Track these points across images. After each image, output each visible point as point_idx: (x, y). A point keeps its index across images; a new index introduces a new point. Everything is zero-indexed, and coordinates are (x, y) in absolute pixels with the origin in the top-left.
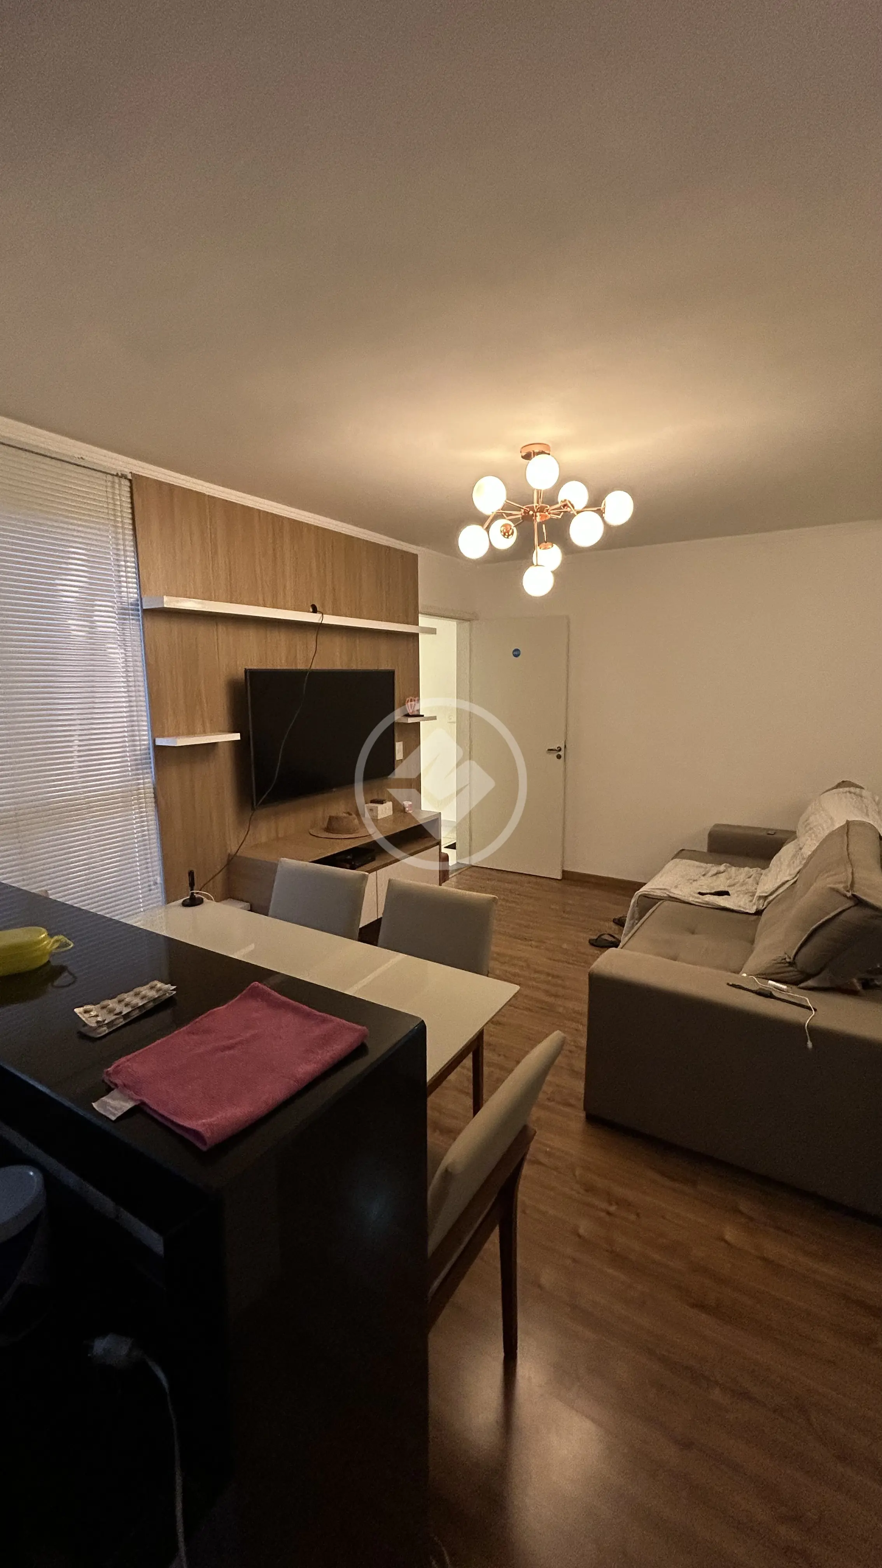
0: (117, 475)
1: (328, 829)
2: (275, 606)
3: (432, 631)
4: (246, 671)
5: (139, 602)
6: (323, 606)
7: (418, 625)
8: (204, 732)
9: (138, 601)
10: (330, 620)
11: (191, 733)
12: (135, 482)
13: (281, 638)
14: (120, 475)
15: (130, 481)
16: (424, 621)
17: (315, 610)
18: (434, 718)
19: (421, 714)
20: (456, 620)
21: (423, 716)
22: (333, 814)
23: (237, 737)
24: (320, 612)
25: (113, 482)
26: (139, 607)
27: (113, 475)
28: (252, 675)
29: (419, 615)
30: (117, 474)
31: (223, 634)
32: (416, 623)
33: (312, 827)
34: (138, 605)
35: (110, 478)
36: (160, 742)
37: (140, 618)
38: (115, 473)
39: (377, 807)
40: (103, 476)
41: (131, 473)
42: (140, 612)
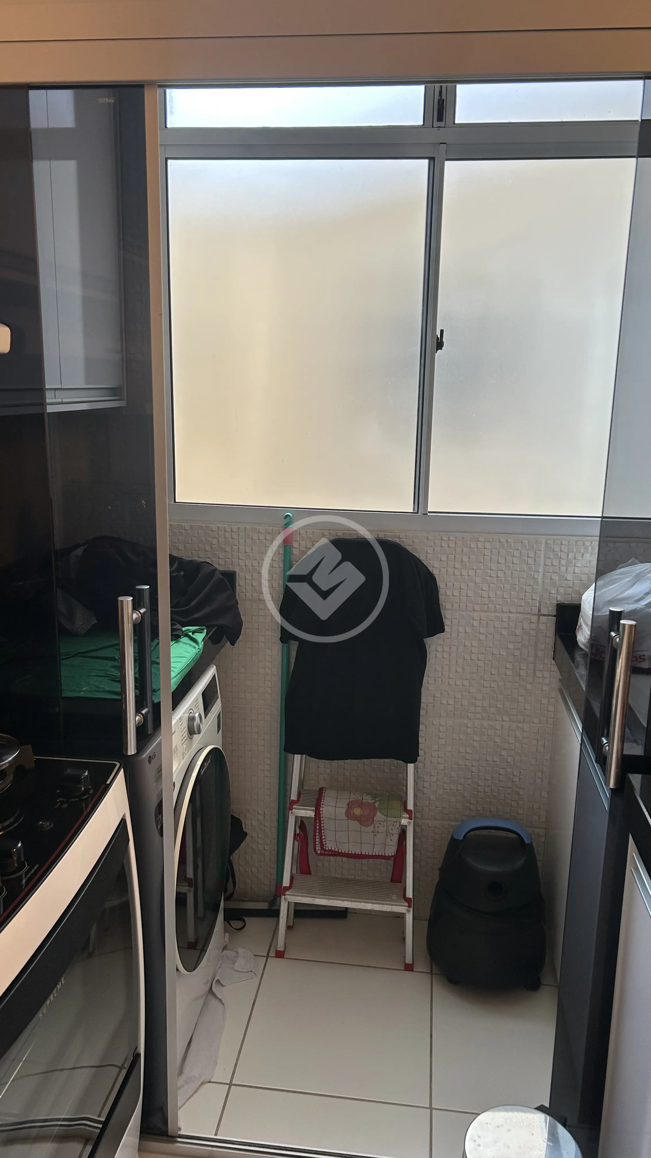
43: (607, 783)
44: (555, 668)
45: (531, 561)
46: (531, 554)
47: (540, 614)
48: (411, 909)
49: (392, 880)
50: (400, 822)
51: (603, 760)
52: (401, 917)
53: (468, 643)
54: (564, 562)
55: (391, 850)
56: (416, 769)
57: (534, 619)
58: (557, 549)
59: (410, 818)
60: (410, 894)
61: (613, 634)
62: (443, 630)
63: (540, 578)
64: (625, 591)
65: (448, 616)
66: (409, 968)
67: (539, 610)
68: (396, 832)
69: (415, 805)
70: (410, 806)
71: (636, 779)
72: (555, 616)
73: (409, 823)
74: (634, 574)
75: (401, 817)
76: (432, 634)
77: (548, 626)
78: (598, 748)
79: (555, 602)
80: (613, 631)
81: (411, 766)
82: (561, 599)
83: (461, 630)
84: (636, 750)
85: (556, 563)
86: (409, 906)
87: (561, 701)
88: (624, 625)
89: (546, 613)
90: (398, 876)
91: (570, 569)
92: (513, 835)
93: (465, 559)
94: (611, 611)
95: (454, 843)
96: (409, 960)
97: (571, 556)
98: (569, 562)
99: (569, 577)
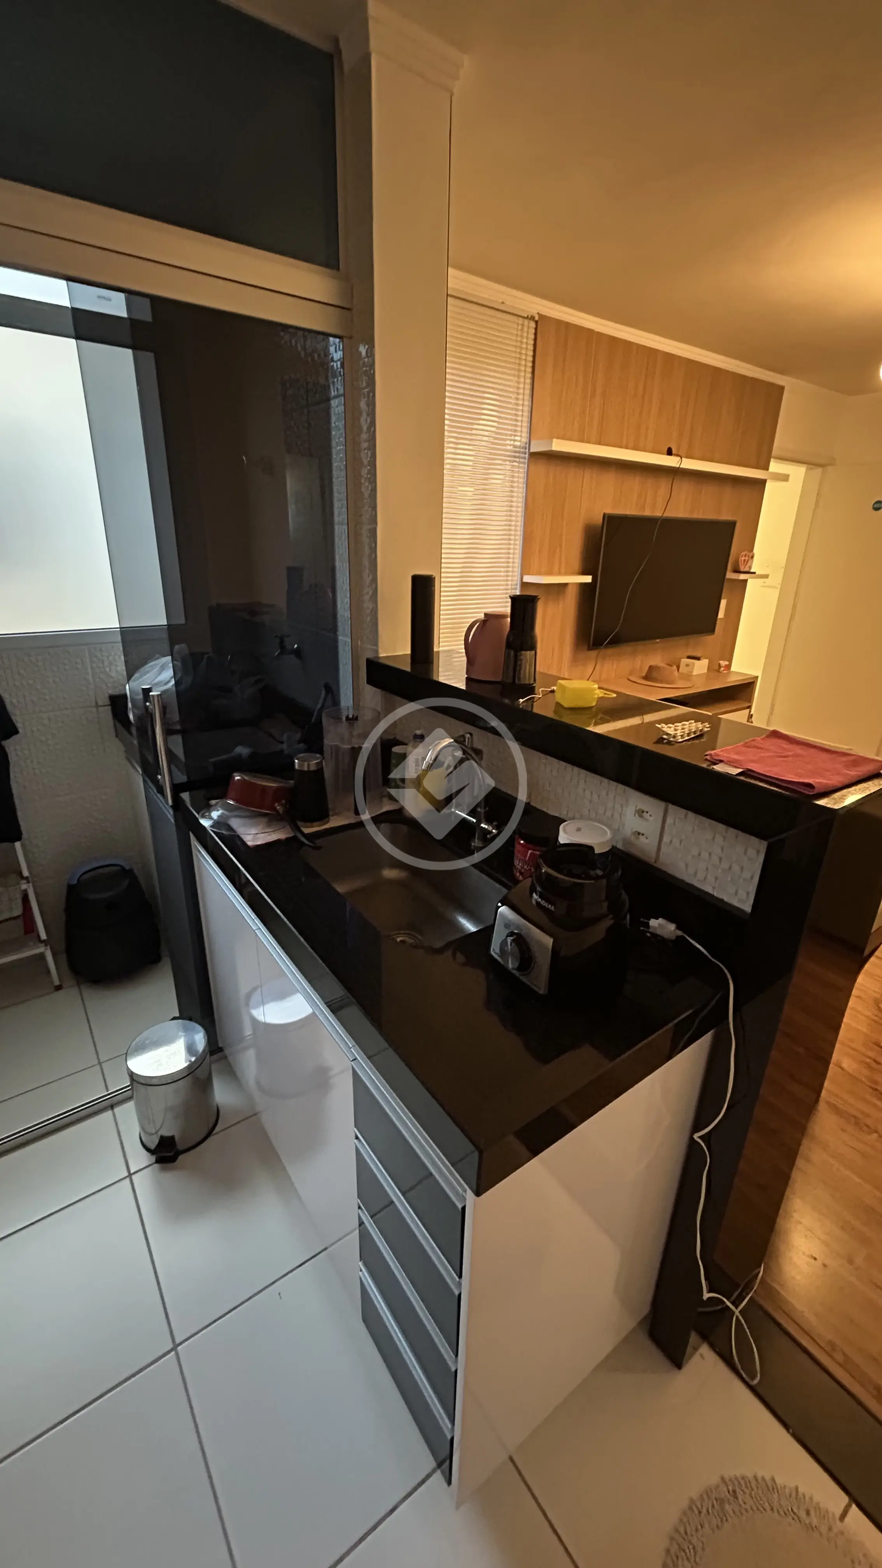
0: (527, 318)
1: (646, 678)
2: (635, 448)
3: (785, 478)
4: (604, 515)
5: (527, 446)
6: (678, 449)
7: (768, 469)
8: (560, 574)
9: (526, 444)
10: (689, 464)
11: (550, 573)
12: (540, 322)
13: (635, 483)
14: (529, 317)
15: (536, 322)
16: (775, 466)
17: (669, 452)
18: (766, 576)
19: (752, 571)
20: (805, 465)
21: (754, 573)
22: (652, 663)
23: (588, 579)
24: (677, 455)
25: (523, 325)
26: (527, 450)
27: (524, 317)
28: (610, 520)
29: (772, 460)
30: (528, 316)
31: (588, 477)
32: (766, 468)
33: (630, 674)
34: (526, 449)
35: (520, 321)
36: (528, 579)
37: (526, 461)
38: (526, 316)
39: (694, 664)
40: (514, 319)
41: (538, 313)
42: (527, 455)
43: (167, 804)
44: (120, 744)
45: (79, 666)
46: (79, 660)
47: (97, 706)
48: (48, 947)
49: (26, 933)
50: (20, 888)
51: (161, 790)
52: (41, 957)
53: (43, 739)
54: (106, 663)
55: (18, 911)
56: (23, 846)
57: (94, 710)
58: (99, 655)
59: (28, 882)
60: (43, 936)
61: (148, 704)
62: (17, 732)
63: (90, 677)
64: (156, 677)
65: (18, 719)
66: (59, 988)
67: (96, 703)
68: (19, 896)
69: (30, 872)
70: (26, 873)
71: (185, 796)
72: (109, 705)
73: (29, 886)
74: (160, 665)
75: (19, 884)
76: (8, 736)
77: (106, 713)
78: (156, 783)
79: (107, 696)
80: (147, 702)
81: (18, 844)
82: (111, 692)
83: (35, 729)
84: (182, 778)
85: (101, 665)
86: (46, 945)
87: (129, 764)
88: (153, 695)
89: (102, 704)
90: (29, 927)
91: (113, 668)
92: (119, 868)
93: (22, 671)
94: (143, 689)
95: (71, 888)
96: (57, 983)
97: (111, 658)
98: (110, 664)
99: (113, 674)
